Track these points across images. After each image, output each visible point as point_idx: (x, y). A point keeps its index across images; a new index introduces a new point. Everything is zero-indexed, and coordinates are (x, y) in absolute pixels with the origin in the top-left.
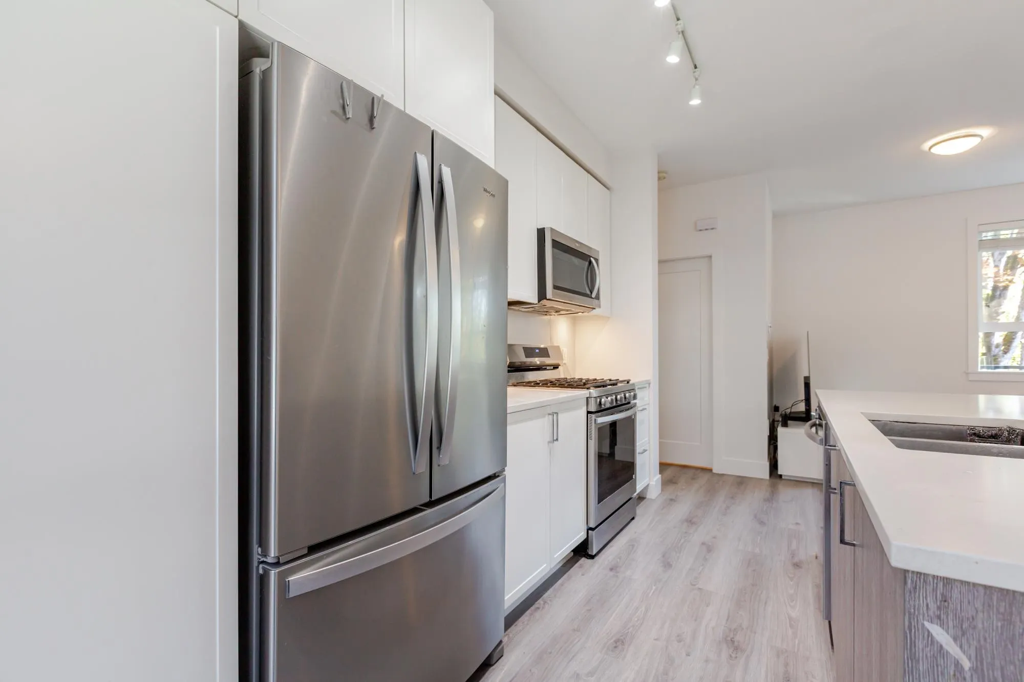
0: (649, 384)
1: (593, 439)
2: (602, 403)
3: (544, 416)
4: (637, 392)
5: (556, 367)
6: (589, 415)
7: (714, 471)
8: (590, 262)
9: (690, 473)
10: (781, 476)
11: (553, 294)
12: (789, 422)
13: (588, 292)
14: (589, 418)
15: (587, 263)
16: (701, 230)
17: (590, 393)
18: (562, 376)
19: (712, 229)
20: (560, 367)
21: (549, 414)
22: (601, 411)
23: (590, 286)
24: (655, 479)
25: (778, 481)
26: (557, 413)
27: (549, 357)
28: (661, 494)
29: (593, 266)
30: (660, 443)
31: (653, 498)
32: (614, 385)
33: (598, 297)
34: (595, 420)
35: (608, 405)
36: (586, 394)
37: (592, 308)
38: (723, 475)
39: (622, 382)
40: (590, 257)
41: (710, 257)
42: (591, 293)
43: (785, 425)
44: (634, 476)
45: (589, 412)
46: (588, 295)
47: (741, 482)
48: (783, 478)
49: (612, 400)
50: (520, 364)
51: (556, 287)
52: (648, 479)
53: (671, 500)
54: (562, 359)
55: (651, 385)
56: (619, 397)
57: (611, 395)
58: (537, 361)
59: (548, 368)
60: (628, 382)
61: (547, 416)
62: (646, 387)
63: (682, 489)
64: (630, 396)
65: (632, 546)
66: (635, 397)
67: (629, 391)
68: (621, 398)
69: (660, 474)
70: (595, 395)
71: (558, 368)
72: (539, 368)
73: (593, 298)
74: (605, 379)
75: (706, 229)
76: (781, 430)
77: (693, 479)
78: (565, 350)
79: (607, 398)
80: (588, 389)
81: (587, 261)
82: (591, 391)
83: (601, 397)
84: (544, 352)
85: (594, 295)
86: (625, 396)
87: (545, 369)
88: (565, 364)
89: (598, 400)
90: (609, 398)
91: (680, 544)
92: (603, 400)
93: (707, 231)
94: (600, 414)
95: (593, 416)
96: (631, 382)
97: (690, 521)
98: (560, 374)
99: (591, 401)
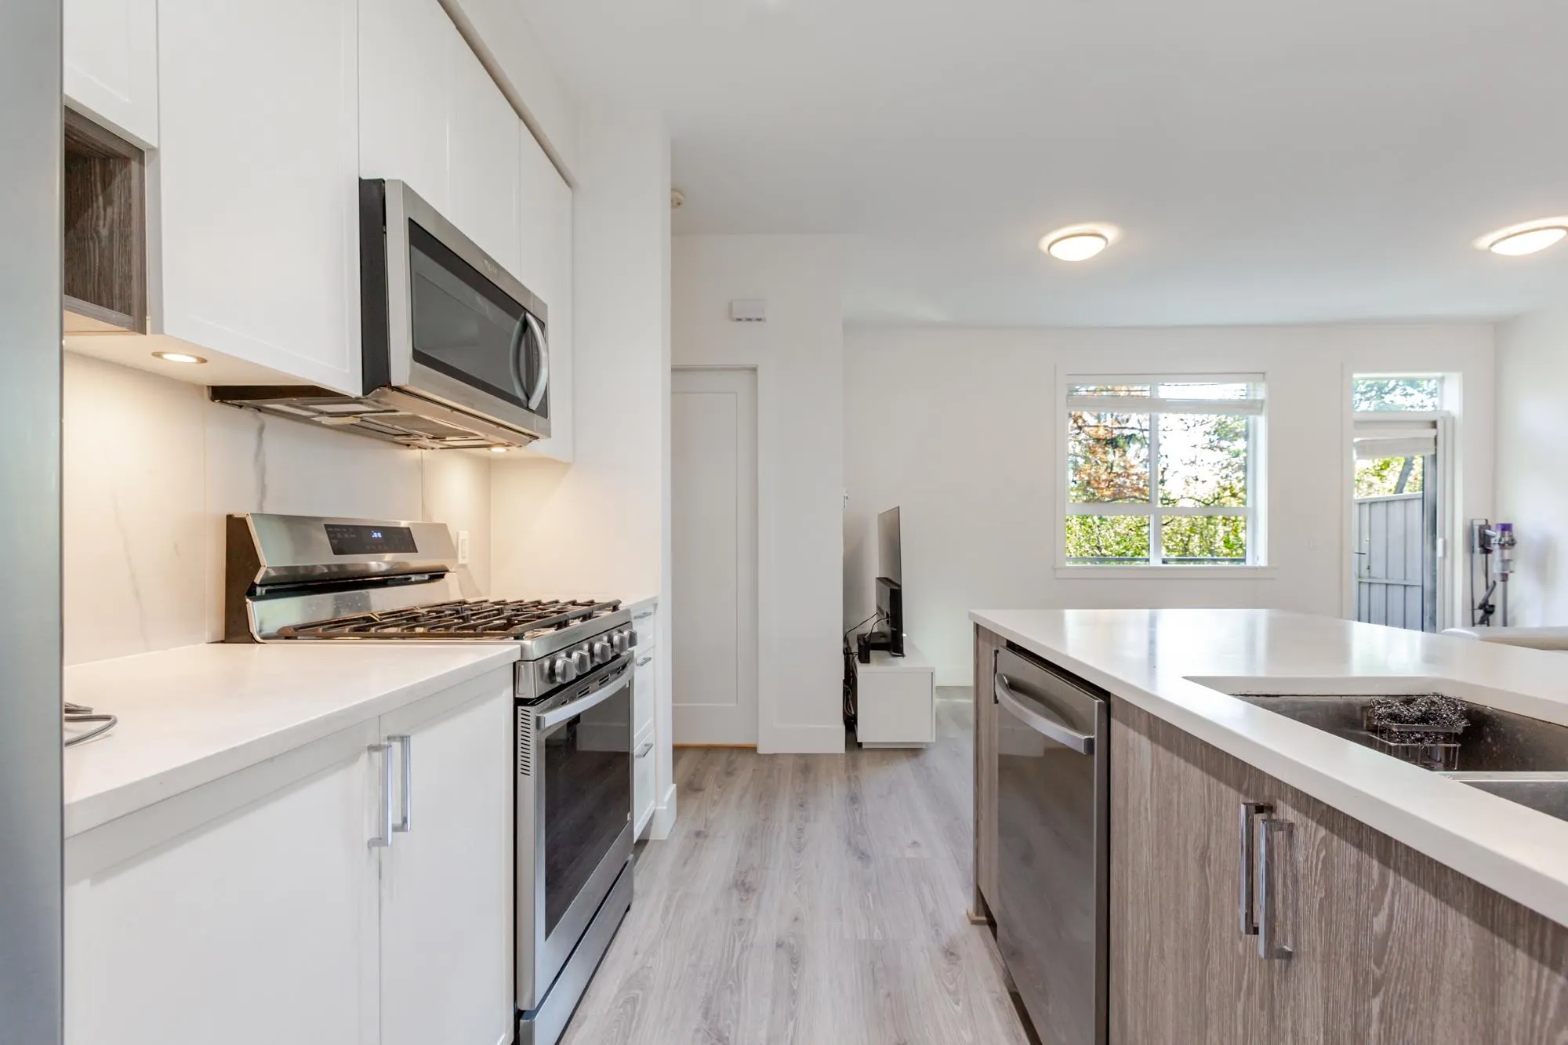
0: (656, 605)
1: (532, 772)
2: (556, 671)
3: (353, 759)
4: (637, 627)
5: (437, 575)
6: (520, 708)
7: (760, 751)
8: (526, 325)
9: (723, 757)
10: (860, 745)
11: (413, 376)
12: (872, 653)
13: (521, 395)
14: (520, 716)
15: (518, 325)
16: (739, 320)
17: (523, 649)
18: (455, 596)
19: (759, 320)
20: (447, 575)
21: (372, 748)
22: (557, 690)
23: (525, 385)
24: (667, 798)
25: (856, 753)
26: (404, 739)
27: (417, 552)
28: (676, 822)
29: (533, 332)
30: (674, 709)
31: (665, 838)
32: (586, 617)
33: (543, 411)
34: (538, 719)
35: (573, 674)
36: (509, 654)
37: (529, 435)
38: (775, 755)
39: (603, 607)
40: (526, 310)
41: (754, 370)
42: (528, 398)
43: (866, 659)
44: (629, 815)
45: (519, 702)
46: (519, 399)
47: (807, 765)
48: (864, 746)
49: (582, 658)
50: (326, 571)
51: (419, 356)
52: (652, 802)
53: (698, 834)
54: (455, 557)
55: (659, 607)
56: (597, 647)
57: (577, 646)
58: (378, 563)
59: (414, 578)
60: (615, 608)
61: (365, 756)
62: (650, 614)
63: (715, 803)
64: (622, 640)
65: (631, 1002)
66: (632, 640)
67: (619, 628)
68: (603, 648)
69: (674, 782)
70: (537, 654)
71: (442, 576)
72: (386, 580)
73: (531, 410)
74: (562, 601)
75: (749, 320)
76: (862, 670)
77: (729, 773)
78: (463, 534)
79: (569, 655)
80: (517, 638)
81: (517, 318)
82: (527, 642)
83: (552, 656)
84: (399, 539)
85: (534, 403)
86: (610, 640)
87: (406, 582)
88: (464, 566)
89: (547, 664)
90: (575, 655)
91: (734, 965)
92: (559, 664)
93: (749, 322)
94: (550, 700)
95: (533, 711)
96: (622, 607)
97: (744, 886)
98: (449, 591)
99: (526, 668)
